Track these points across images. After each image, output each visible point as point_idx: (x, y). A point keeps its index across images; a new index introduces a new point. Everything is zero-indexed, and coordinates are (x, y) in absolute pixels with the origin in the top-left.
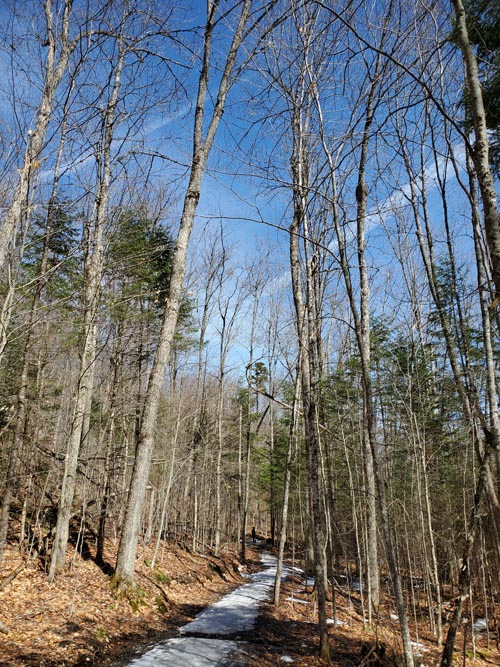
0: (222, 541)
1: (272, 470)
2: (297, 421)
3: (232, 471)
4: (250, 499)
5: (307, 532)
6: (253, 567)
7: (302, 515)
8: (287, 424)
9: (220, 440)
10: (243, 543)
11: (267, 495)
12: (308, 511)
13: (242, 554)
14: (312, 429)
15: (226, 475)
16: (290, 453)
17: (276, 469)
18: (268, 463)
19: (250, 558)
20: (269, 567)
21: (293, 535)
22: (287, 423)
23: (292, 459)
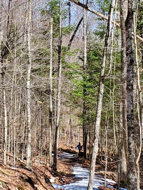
0: (33, 155)
1: (85, 86)
2: (112, 32)
3: (43, 87)
4: (61, 115)
5: (120, 145)
6: (64, 179)
7: (115, 128)
8: (102, 37)
9: (30, 54)
10: (55, 156)
11: (79, 110)
12: (121, 124)
13: (54, 167)
14: (129, 38)
15: (37, 90)
16: (104, 65)
17: (89, 84)
18: (81, 78)
19: (62, 170)
20: (81, 179)
21: (105, 149)
22: (101, 35)
23: (107, 72)
